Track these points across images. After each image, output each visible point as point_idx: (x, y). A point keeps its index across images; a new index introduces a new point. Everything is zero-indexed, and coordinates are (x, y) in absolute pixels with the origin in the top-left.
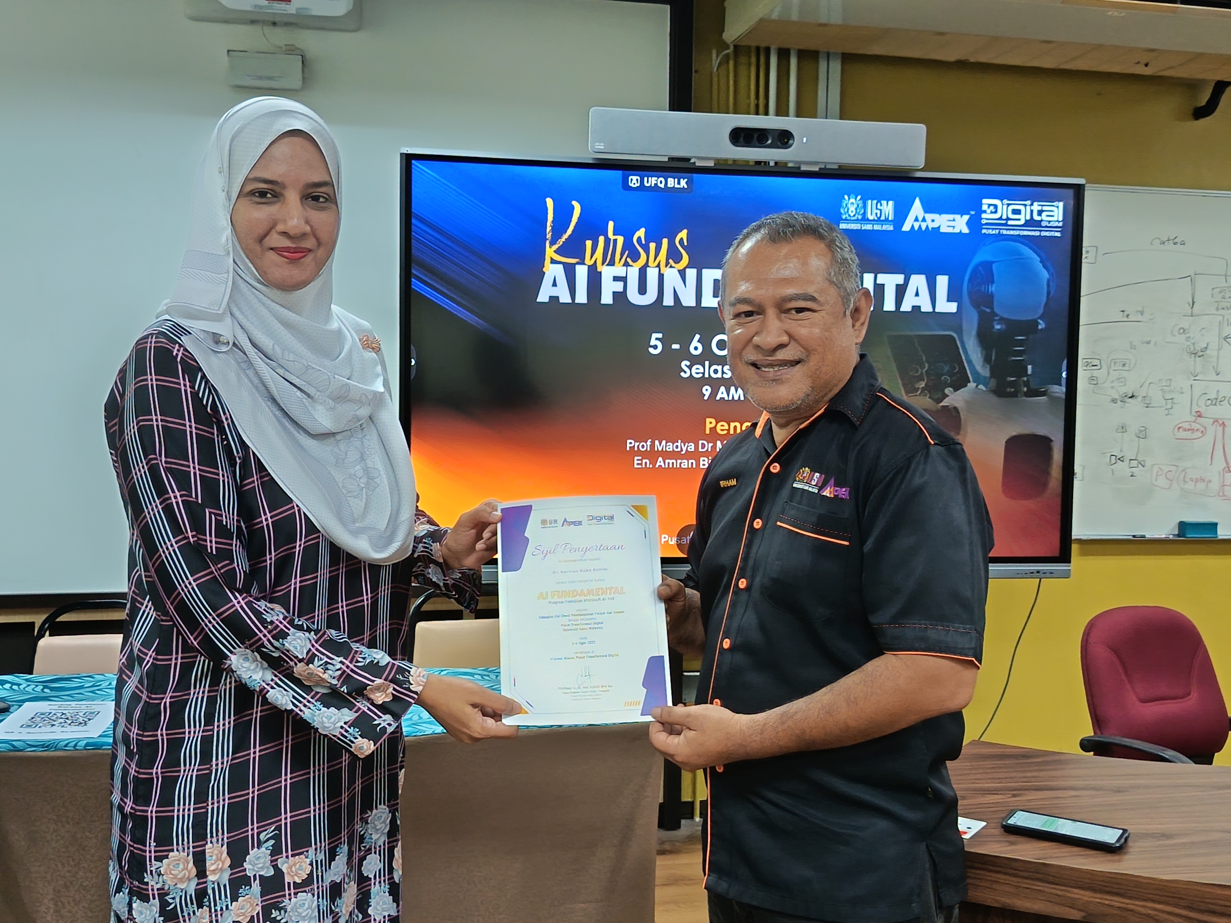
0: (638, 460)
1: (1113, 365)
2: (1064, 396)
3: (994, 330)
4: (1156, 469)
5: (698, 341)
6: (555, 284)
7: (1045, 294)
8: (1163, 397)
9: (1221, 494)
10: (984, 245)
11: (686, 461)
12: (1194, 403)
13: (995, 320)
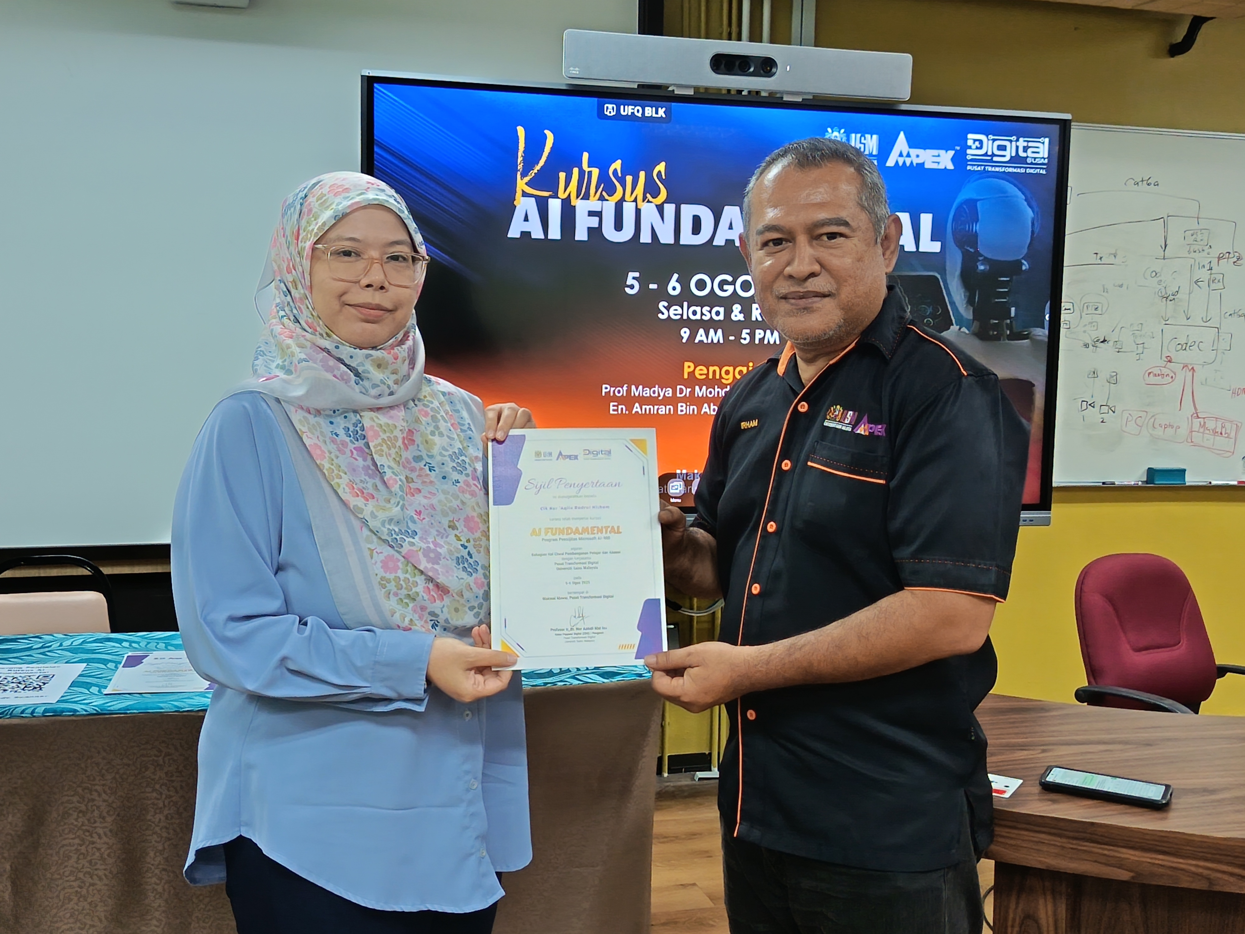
0: (614, 406)
1: (1085, 307)
2: (1046, 340)
3: (978, 271)
4: (1126, 415)
5: (677, 281)
6: (526, 219)
7: (1030, 234)
8: (1135, 342)
9: (1190, 441)
10: (969, 181)
11: (663, 407)
12: (1165, 349)
13: (979, 261)
